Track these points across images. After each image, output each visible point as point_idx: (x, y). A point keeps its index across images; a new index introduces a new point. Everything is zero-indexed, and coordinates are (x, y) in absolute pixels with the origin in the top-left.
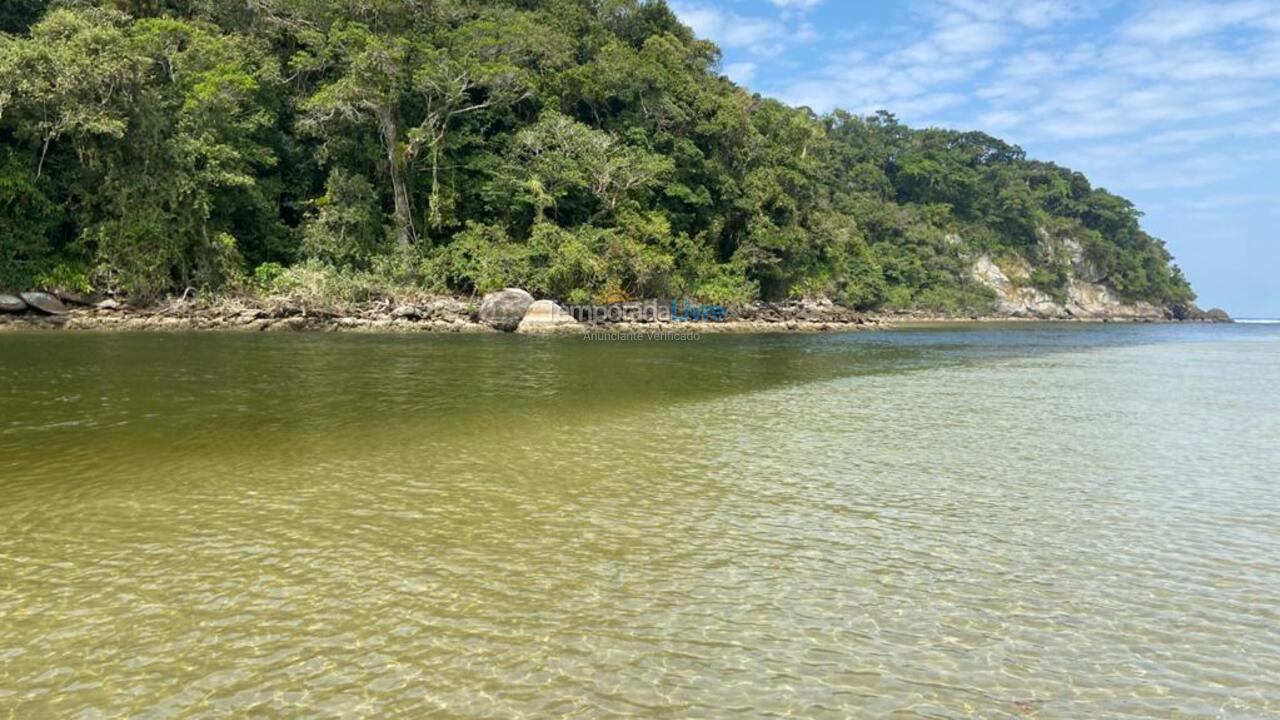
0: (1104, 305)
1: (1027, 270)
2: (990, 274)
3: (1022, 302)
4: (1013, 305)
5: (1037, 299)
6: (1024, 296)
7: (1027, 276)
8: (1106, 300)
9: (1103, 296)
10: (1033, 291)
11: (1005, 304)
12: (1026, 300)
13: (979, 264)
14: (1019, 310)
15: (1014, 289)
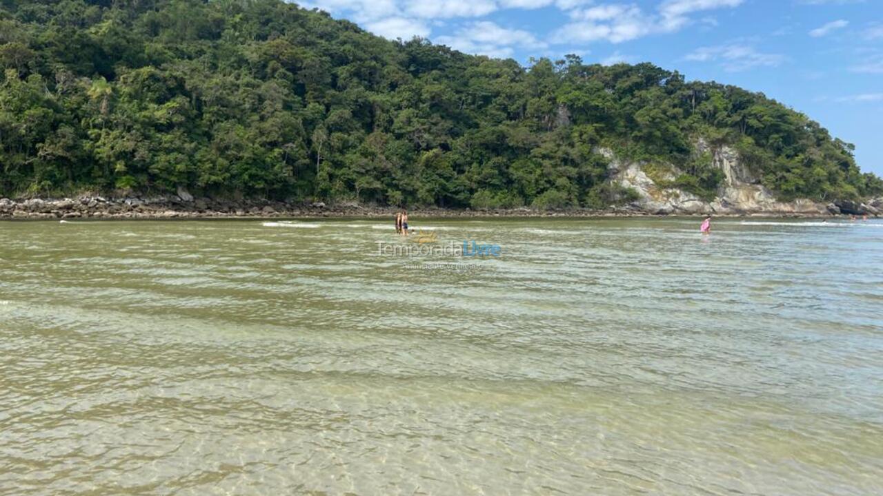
0: (758, 202)
1: (674, 174)
2: (638, 179)
3: (666, 201)
4: (657, 204)
5: (681, 198)
6: (669, 196)
7: (673, 179)
8: (762, 197)
9: (760, 195)
10: (678, 192)
11: (649, 203)
12: (670, 199)
13: (628, 171)
14: (664, 208)
15: (660, 190)
